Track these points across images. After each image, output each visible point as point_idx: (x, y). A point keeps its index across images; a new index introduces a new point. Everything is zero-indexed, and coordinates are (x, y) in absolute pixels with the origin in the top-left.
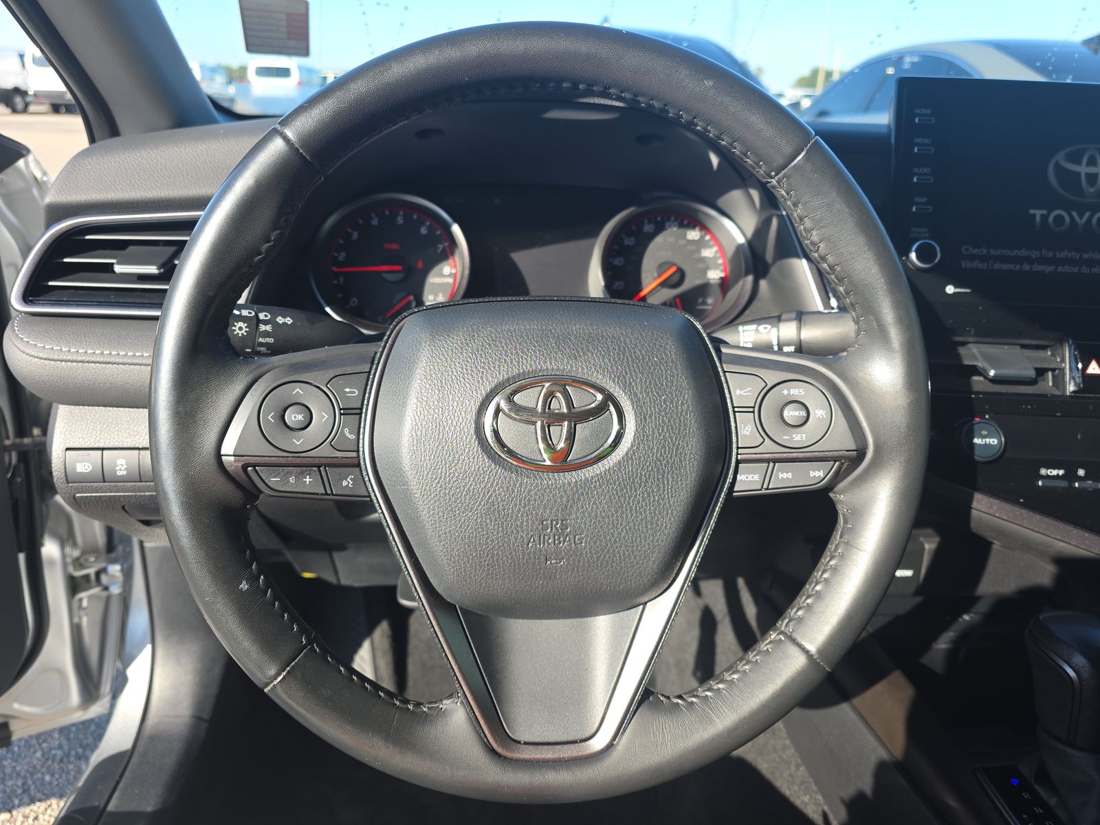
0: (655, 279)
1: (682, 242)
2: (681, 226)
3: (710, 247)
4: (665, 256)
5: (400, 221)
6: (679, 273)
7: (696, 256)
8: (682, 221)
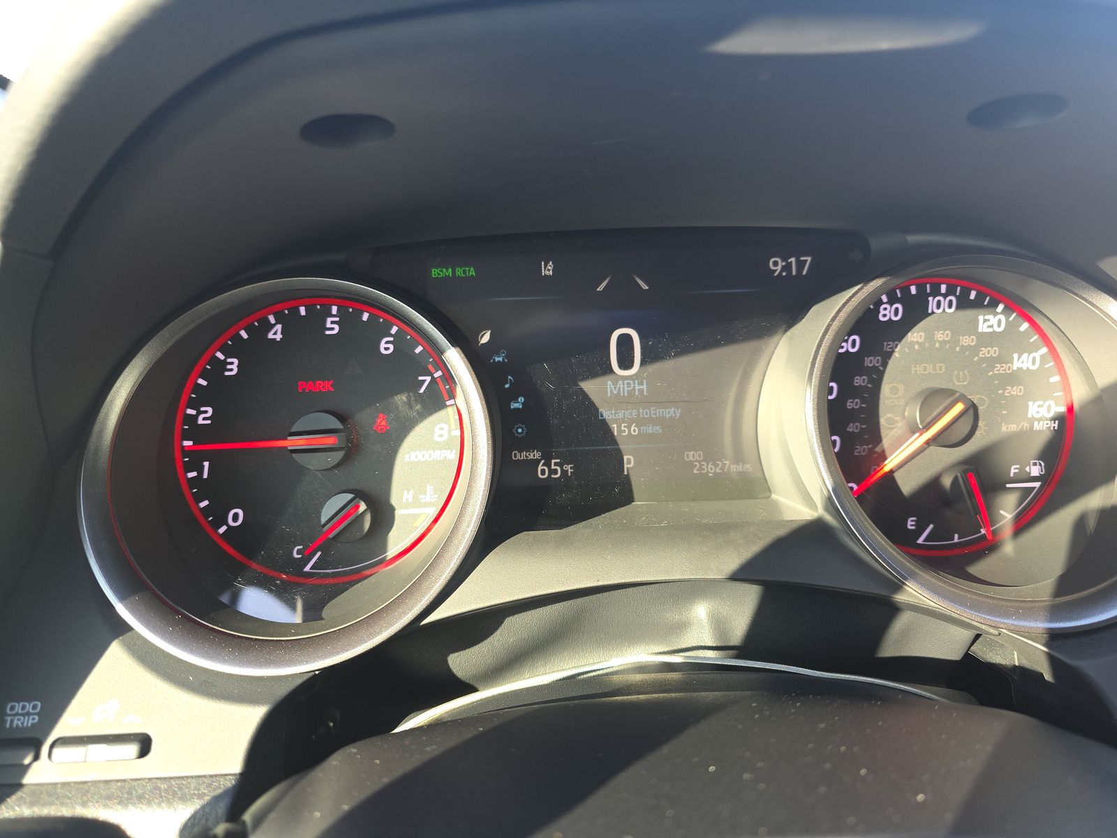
0: (914, 430)
1: (967, 341)
2: (963, 304)
3: (1031, 349)
4: (932, 374)
5: (332, 327)
6: (971, 412)
7: (999, 369)
8: (966, 293)
